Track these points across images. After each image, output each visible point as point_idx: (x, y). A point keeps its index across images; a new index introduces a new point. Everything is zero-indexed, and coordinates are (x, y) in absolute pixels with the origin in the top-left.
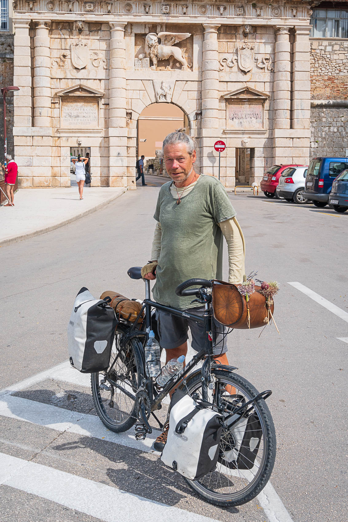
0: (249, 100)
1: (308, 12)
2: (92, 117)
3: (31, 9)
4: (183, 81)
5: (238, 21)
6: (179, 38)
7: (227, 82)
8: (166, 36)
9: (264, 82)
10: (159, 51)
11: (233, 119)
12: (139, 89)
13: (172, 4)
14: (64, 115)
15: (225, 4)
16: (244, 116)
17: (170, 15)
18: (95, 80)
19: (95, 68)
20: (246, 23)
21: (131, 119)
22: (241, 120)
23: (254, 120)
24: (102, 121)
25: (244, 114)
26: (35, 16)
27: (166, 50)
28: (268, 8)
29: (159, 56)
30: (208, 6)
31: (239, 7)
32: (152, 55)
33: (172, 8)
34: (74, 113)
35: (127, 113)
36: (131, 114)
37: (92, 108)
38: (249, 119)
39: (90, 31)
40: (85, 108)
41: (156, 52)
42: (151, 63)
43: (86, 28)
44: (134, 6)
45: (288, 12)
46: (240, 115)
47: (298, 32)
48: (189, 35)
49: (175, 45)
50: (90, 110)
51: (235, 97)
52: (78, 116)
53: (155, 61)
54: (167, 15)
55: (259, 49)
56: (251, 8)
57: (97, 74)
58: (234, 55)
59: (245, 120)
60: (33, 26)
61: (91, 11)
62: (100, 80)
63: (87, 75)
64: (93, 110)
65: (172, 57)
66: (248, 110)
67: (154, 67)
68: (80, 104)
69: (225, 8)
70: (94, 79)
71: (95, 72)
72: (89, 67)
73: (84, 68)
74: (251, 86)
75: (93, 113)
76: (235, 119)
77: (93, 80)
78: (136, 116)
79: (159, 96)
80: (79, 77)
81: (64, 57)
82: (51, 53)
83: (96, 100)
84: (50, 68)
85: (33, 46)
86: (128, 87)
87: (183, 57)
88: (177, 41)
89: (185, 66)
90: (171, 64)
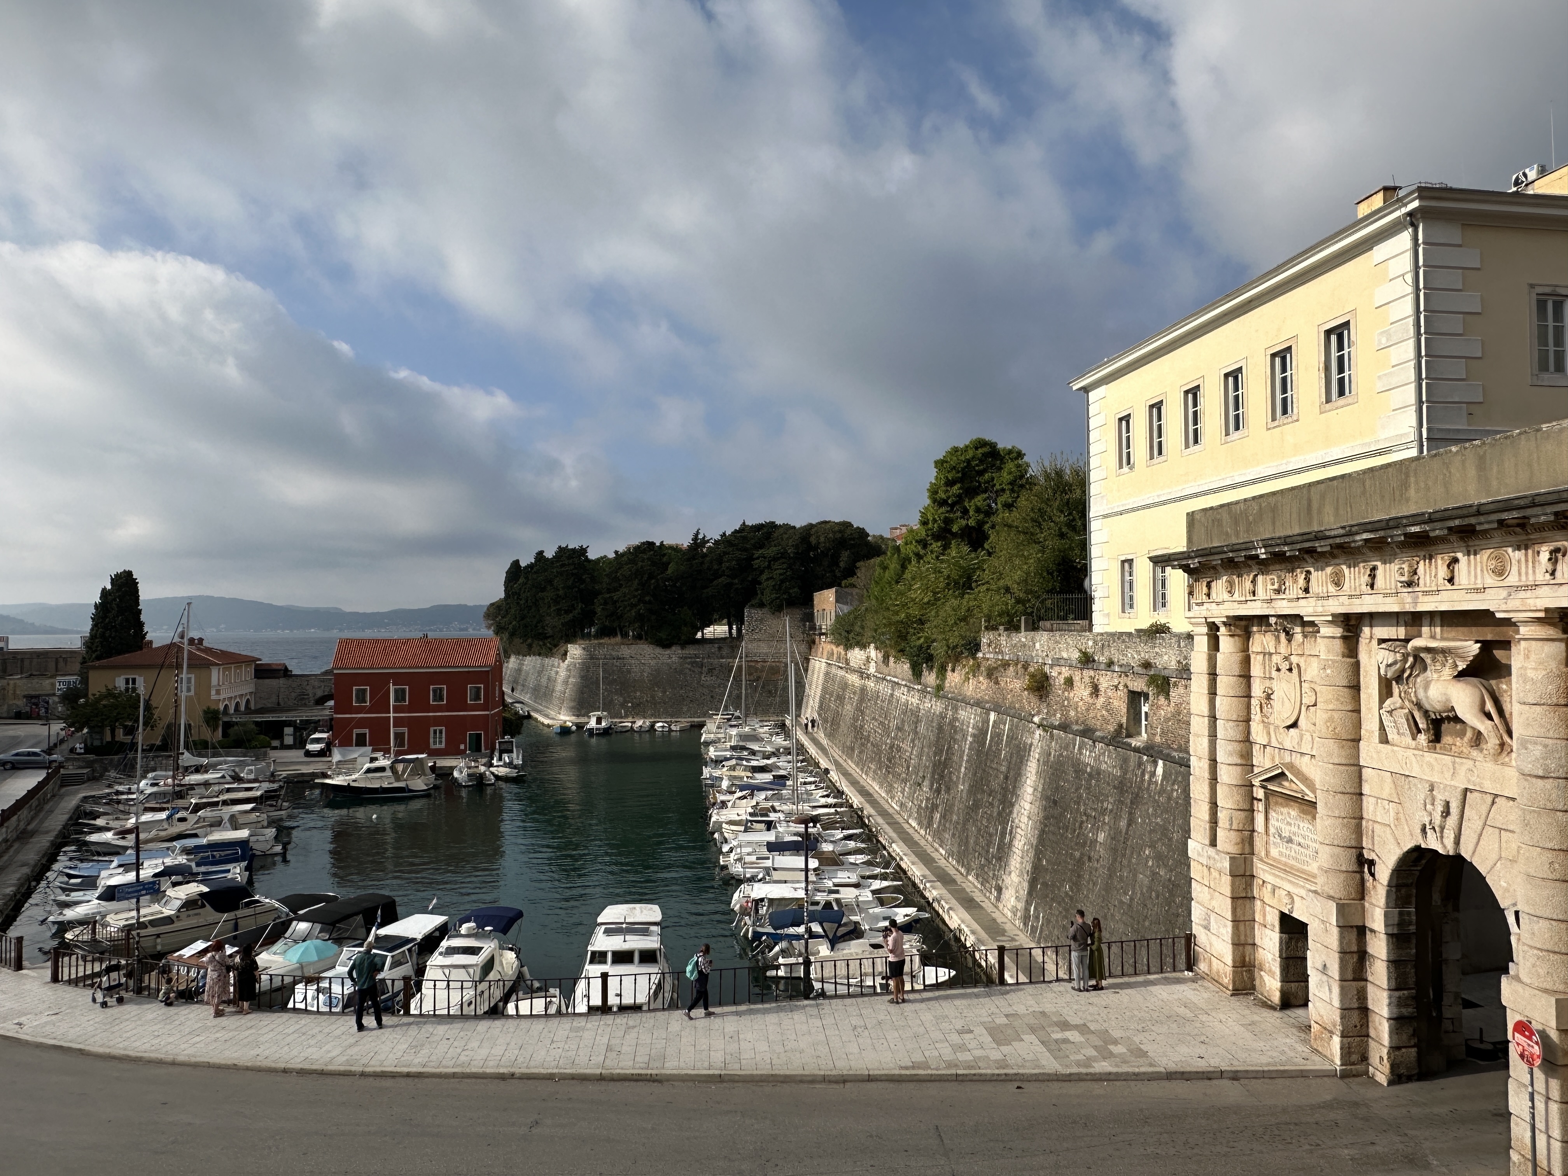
2: (1311, 849)
3: (1209, 595)
4: (1485, 792)
6: (1461, 655)
8: (1432, 654)
10: (1421, 694)
12: (1387, 797)
13: (1420, 555)
14: (1270, 830)
17: (1417, 589)
18: (1313, 758)
19: (1311, 727)
26: (1213, 611)
27: (1435, 690)
29: (1427, 706)
32: (1407, 704)
33: (1419, 567)
34: (1285, 831)
35: (1358, 857)
36: (1372, 863)
37: (1310, 827)
39: (1304, 636)
40: (1302, 825)
41: (1413, 695)
42: (1415, 728)
43: (1297, 629)
44: (1345, 573)
48: (1475, 647)
50: (1309, 830)
52: (1290, 841)
53: (1421, 722)
54: (1410, 590)
57: (1313, 744)
60: (1213, 631)
65: (1454, 713)
68: (1293, 813)
69: (1556, 552)
70: (1311, 755)
71: (1310, 738)
72: (1301, 723)
73: (1294, 725)
75: (1313, 840)
77: (1309, 757)
78: (1384, 872)
79: (1424, 830)
80: (1288, 745)
81: (1268, 697)
82: (1249, 686)
83: (1309, 807)
84: (1248, 720)
85: (1213, 675)
86: (1366, 789)
87: (1489, 716)
88: (1462, 666)
89: (1492, 742)
90: (1469, 734)
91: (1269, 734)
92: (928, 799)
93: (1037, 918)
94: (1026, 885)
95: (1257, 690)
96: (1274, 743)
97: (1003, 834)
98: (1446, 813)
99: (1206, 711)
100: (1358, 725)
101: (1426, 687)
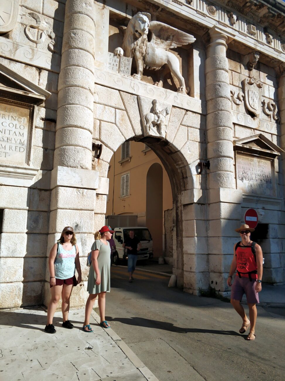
0: (260, 155)
2: (13, 141)
4: (182, 109)
6: (178, 40)
8: (162, 29)
9: (272, 134)
10: (150, 51)
11: (242, 179)
12: (114, 105)
15: (236, 13)
16: (254, 177)
18: (29, 68)
19: (31, 43)
20: (258, 49)
21: (98, 157)
22: (251, 182)
23: (264, 183)
24: (38, 154)
25: (254, 174)
30: (217, 7)
32: (138, 54)
35: (94, 146)
36: (100, 148)
37: (15, 122)
38: (259, 182)
41: (144, 50)
42: (135, 69)
46: (249, 175)
48: (193, 38)
50: (11, 125)
51: (247, 147)
53: (141, 68)
55: (263, 91)
57: (33, 55)
58: (240, 90)
59: (255, 183)
62: (39, 69)
63: (10, 51)
64: (18, 126)
65: (165, 67)
67: (139, 76)
70: (27, 64)
71: (30, 51)
73: (5, 34)
75: (17, 134)
76: (244, 181)
77: (24, 65)
78: (107, 155)
86: (95, 98)
88: (174, 46)
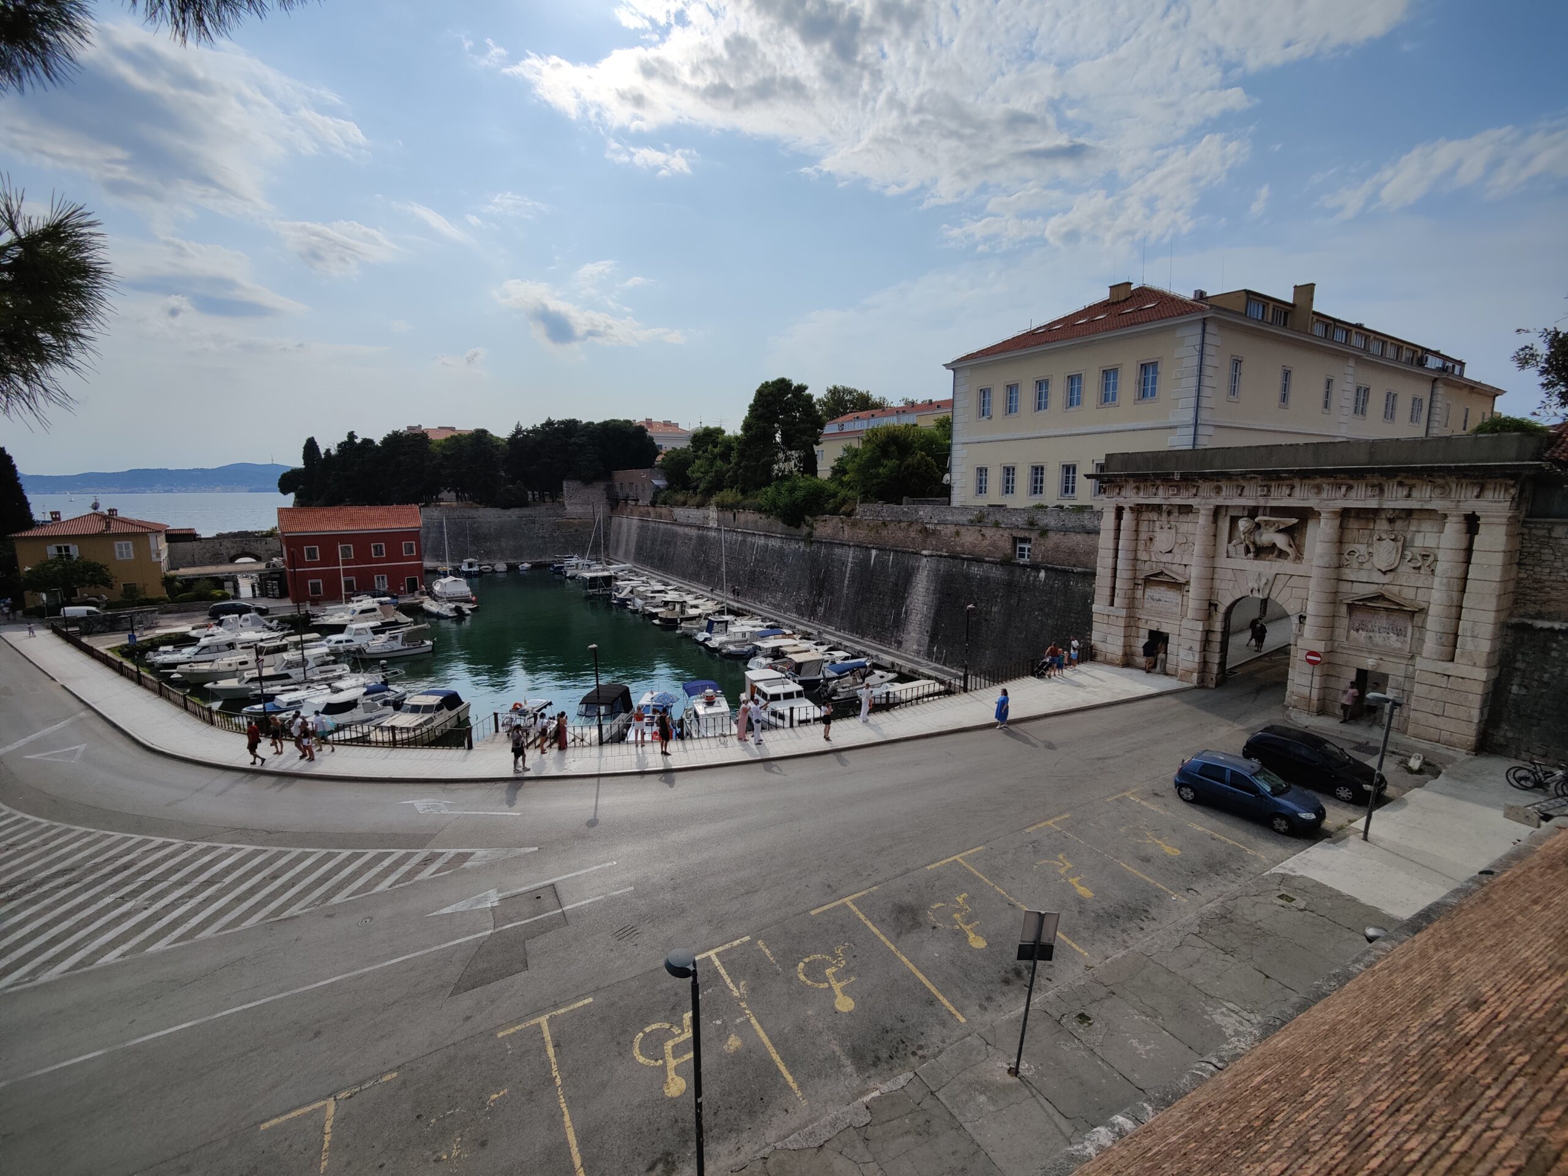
0: (1386, 609)
1: (1506, 490)
2: (1174, 603)
3: (1119, 494)
4: (1287, 574)
5: (1373, 504)
6: (1284, 524)
7: (1352, 582)
8: (1267, 523)
9: (1417, 588)
10: (1257, 538)
11: (1357, 630)
12: (1228, 579)
13: (1273, 484)
14: (1146, 596)
15: (1351, 482)
16: (1376, 629)
17: (1269, 498)
18: (1180, 565)
19: (1182, 552)
20: (1384, 507)
21: (1216, 610)
22: (1371, 634)
23: (1393, 637)
25: (1377, 626)
26: (1121, 501)
27: (1268, 537)
28: (1424, 487)
29: (1258, 542)
30: (1324, 486)
31: (1373, 486)
32: (1247, 542)
33: (1273, 489)
34: (1157, 596)
35: (1210, 604)
36: (1216, 605)
37: (1171, 594)
38: (1384, 635)
39: (1180, 513)
40: (1168, 593)
41: (1253, 539)
42: (1248, 551)
43: (1176, 510)
44: (1224, 489)
45: (1463, 492)
46: (1370, 626)
47: (1482, 520)
48: (1295, 521)
49: (1279, 531)
51: (1361, 603)
52: (1160, 601)
53: (1252, 549)
54: (1264, 498)
55: (1412, 540)
56: (1395, 487)
58: (1368, 547)
59: (1377, 635)
60: (1119, 511)
61: (1175, 495)
62: (1185, 565)
65: (1274, 545)
66: (1385, 622)
67: (1251, 555)
68: (1162, 588)
69: (1350, 488)
71: (1181, 557)
72: (1175, 551)
73: (1170, 552)
74: (1396, 589)
76: (1360, 631)
77: (1177, 565)
78: (1222, 609)
79: (1252, 591)
80: (1163, 560)
81: (1151, 539)
82: (1137, 535)
83: (1178, 586)
84: (1136, 551)
85: (1118, 529)
86: (1216, 576)
87: (1290, 546)
88: (1281, 527)
89: (1292, 556)
90: (1276, 553)
91: (1150, 556)
92: (806, 600)
93: (942, 653)
94: (927, 639)
95: (1143, 536)
96: (1154, 559)
97: (899, 614)
98: (1266, 584)
99: (1111, 545)
100: (1215, 551)
101: (1261, 535)
